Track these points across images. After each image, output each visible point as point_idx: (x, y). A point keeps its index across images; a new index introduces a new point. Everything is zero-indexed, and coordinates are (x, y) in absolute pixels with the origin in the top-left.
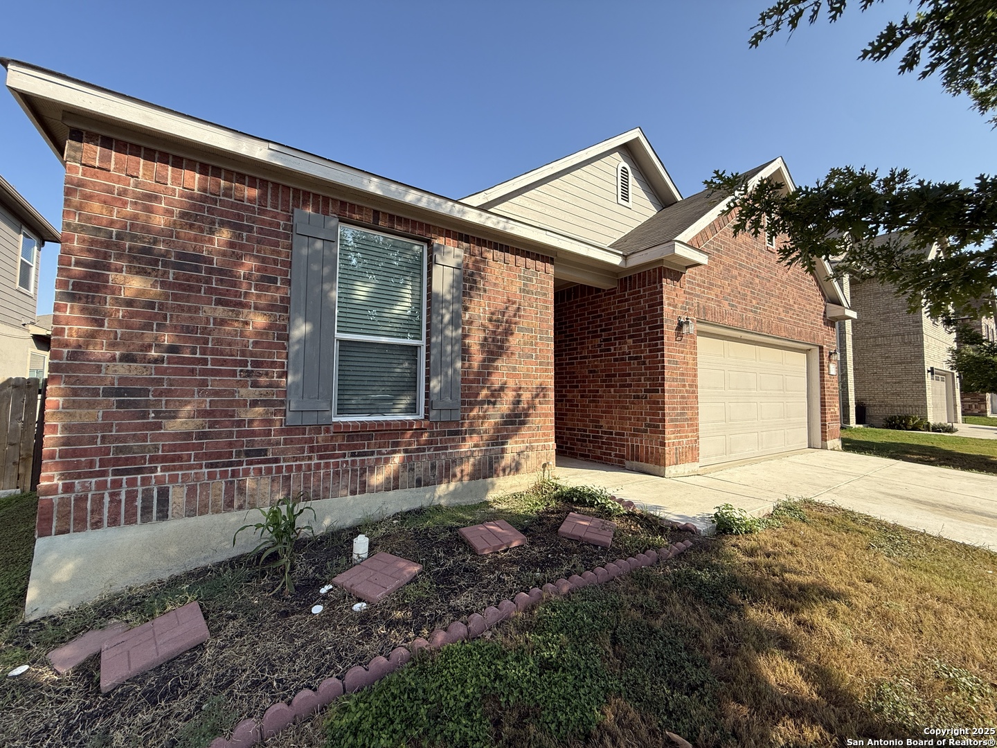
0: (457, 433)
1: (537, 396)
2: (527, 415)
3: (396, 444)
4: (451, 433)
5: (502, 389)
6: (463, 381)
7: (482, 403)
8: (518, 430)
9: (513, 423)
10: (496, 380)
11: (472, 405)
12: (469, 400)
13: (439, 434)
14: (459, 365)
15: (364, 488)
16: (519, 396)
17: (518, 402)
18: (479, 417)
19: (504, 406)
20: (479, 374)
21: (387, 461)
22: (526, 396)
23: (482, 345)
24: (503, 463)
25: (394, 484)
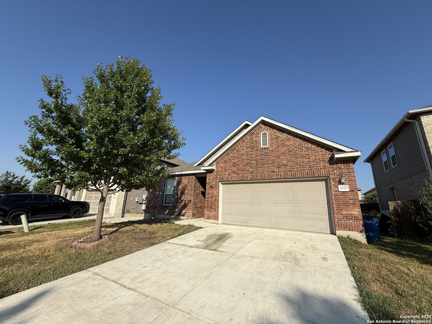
1: (189, 202)
2: (187, 206)
4: (175, 208)
5: (183, 200)
7: (179, 203)
8: (185, 208)
10: (182, 199)
11: (178, 203)
13: (173, 208)
14: (176, 196)
15: (164, 214)
16: (186, 202)
17: (185, 203)
18: (179, 205)
19: (183, 204)
20: (179, 198)
22: (187, 202)
23: (180, 193)
24: (182, 214)
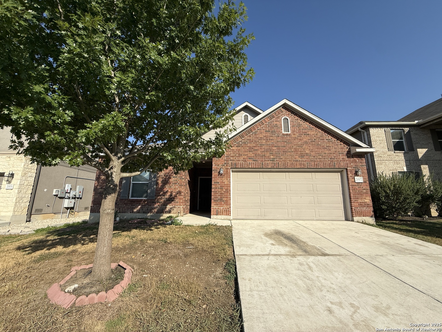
0: (154, 202)
1: (178, 194)
2: (174, 199)
3: (140, 204)
4: (152, 202)
5: (167, 192)
6: (156, 190)
7: (161, 195)
8: (171, 202)
9: (170, 201)
10: (165, 190)
11: (158, 196)
12: (157, 194)
13: (149, 202)
14: (155, 186)
15: (133, 212)
17: (172, 195)
18: (160, 199)
19: (167, 196)
20: (160, 189)
21: (137, 207)
22: (174, 194)
23: (162, 182)
24: (166, 210)
25: (138, 212)
